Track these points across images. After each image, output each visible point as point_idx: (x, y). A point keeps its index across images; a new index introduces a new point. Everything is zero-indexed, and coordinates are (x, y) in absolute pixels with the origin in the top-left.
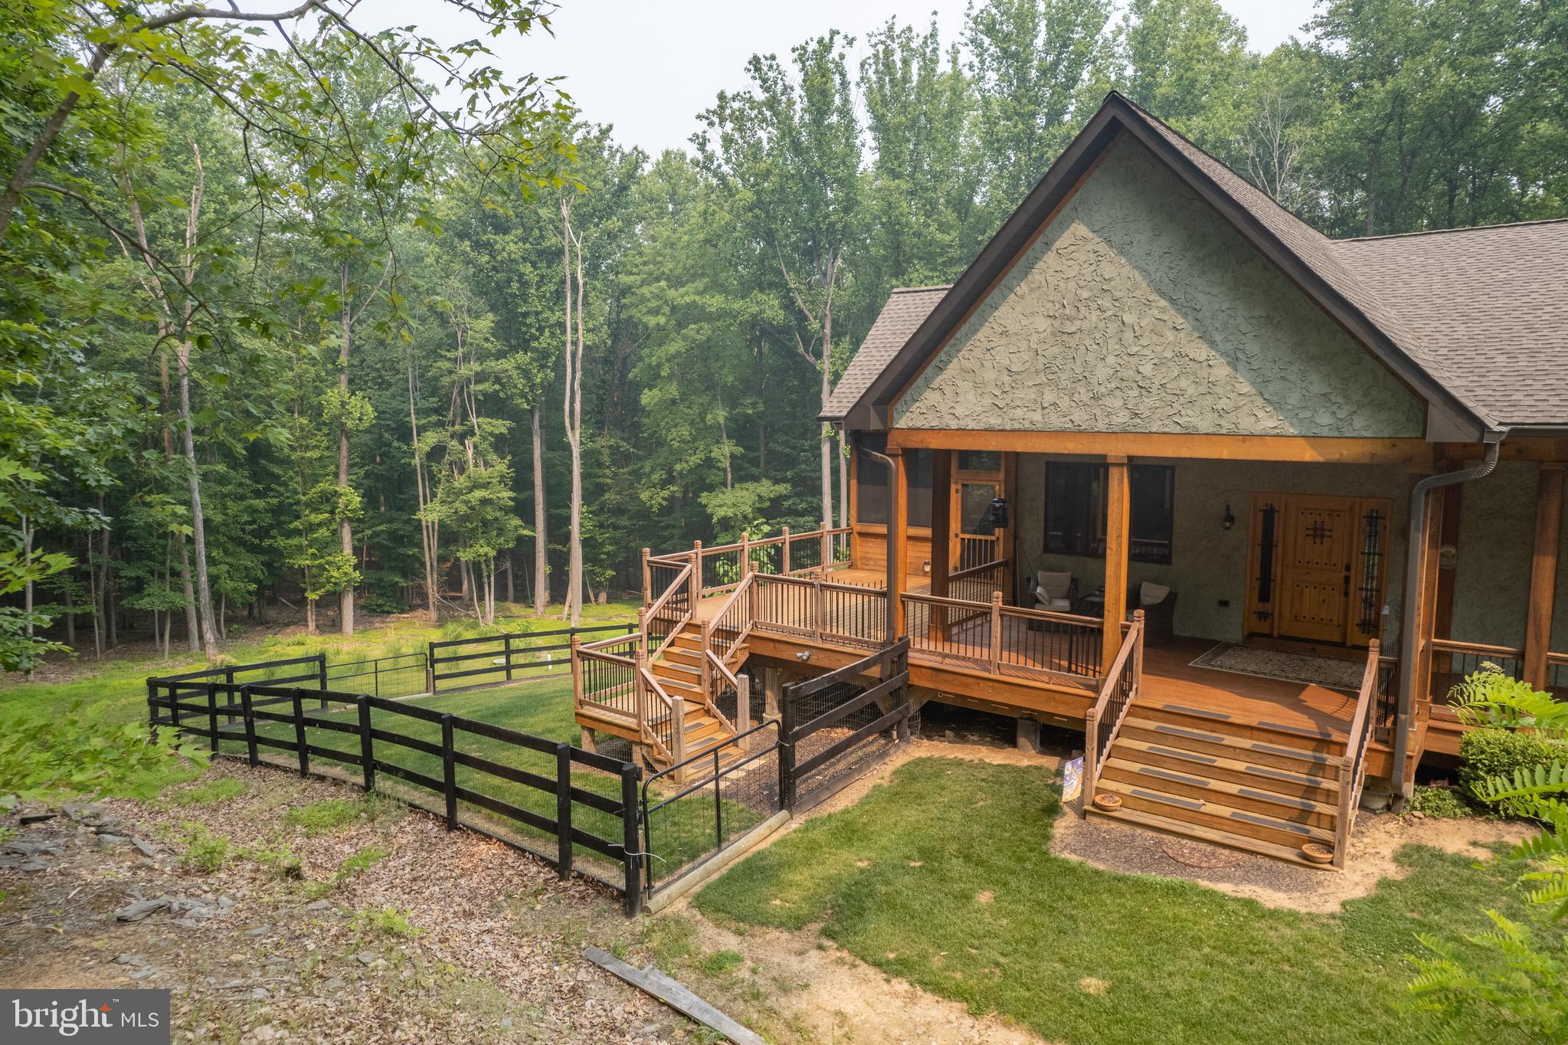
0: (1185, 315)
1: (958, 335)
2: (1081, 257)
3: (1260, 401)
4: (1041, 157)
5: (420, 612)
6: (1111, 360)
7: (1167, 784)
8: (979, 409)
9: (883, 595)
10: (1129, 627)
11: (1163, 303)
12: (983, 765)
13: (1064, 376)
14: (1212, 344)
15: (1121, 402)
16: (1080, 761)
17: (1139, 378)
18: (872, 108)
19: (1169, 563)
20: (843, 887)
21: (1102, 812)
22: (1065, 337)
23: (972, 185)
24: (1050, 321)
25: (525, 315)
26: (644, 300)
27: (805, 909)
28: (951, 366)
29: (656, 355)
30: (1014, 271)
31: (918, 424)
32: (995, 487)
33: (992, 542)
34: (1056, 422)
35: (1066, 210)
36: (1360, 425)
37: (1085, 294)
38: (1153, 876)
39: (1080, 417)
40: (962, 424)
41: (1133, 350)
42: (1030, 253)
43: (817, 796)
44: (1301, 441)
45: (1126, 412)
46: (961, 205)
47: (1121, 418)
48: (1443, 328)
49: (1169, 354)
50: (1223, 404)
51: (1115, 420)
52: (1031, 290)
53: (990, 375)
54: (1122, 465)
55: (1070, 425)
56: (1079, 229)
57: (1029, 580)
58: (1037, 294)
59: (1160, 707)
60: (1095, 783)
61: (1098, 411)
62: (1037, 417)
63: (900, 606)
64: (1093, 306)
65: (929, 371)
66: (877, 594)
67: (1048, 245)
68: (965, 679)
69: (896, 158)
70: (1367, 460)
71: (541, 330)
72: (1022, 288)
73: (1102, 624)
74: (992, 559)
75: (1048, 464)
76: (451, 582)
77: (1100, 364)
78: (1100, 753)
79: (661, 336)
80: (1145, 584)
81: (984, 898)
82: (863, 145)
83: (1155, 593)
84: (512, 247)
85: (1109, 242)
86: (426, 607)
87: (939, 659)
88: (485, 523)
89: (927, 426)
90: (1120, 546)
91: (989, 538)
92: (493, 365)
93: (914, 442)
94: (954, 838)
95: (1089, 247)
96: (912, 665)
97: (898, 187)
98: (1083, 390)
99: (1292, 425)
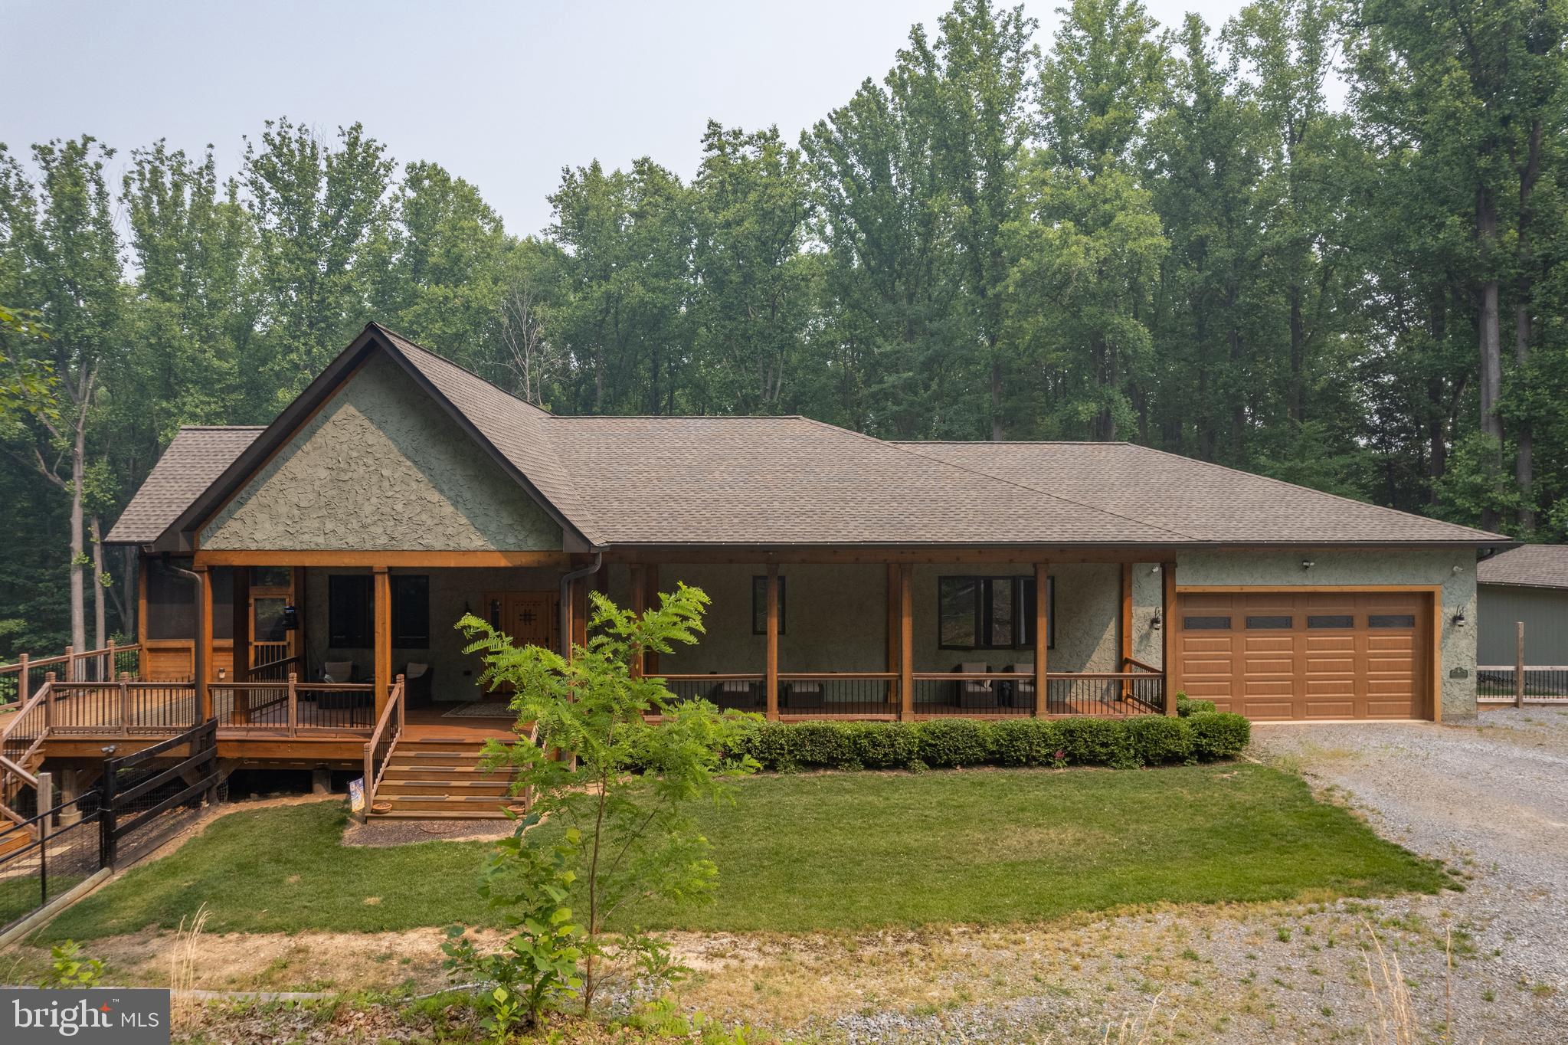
0: (423, 472)
1: (256, 479)
2: (351, 428)
3: (472, 529)
4: (323, 300)
6: (374, 500)
7: (424, 789)
8: (275, 535)
9: (191, 687)
10: (393, 688)
11: (409, 463)
12: (285, 808)
13: (340, 511)
14: (441, 491)
15: (382, 530)
16: (361, 781)
17: (394, 513)
18: (137, 225)
19: (427, 647)
20: (174, 899)
21: (378, 815)
22: (340, 484)
23: (250, 314)
24: (328, 472)
27: (142, 917)
28: (250, 502)
30: (301, 434)
31: (223, 547)
32: (286, 600)
33: (284, 646)
34: (335, 544)
35: (340, 395)
36: (531, 544)
37: (355, 454)
38: (413, 843)
39: (353, 540)
40: (261, 546)
41: (390, 494)
42: (313, 422)
43: (136, 855)
44: (498, 553)
45: (386, 537)
46: (241, 331)
47: (383, 541)
48: (591, 483)
49: (413, 497)
50: (450, 531)
51: (379, 542)
52: (314, 449)
53: (283, 509)
54: (384, 573)
55: (345, 546)
56: (349, 409)
57: (317, 671)
58: (319, 451)
59: (417, 740)
60: (372, 797)
61: (366, 537)
62: (321, 540)
63: (207, 694)
64: (361, 463)
65: (231, 505)
66: (185, 687)
67: (327, 418)
68: (267, 745)
69: (167, 280)
70: (536, 565)
72: (307, 447)
73: (374, 687)
74: (284, 657)
75: (331, 577)
77: (367, 503)
78: (375, 777)
80: (410, 665)
81: (293, 879)
82: (126, 261)
83: (417, 670)
85: (371, 420)
87: (245, 733)
89: (230, 548)
90: (385, 629)
91: (281, 643)
93: (219, 561)
94: (265, 853)
95: (357, 422)
96: (220, 741)
97: (169, 311)
98: (354, 521)
99: (492, 544)
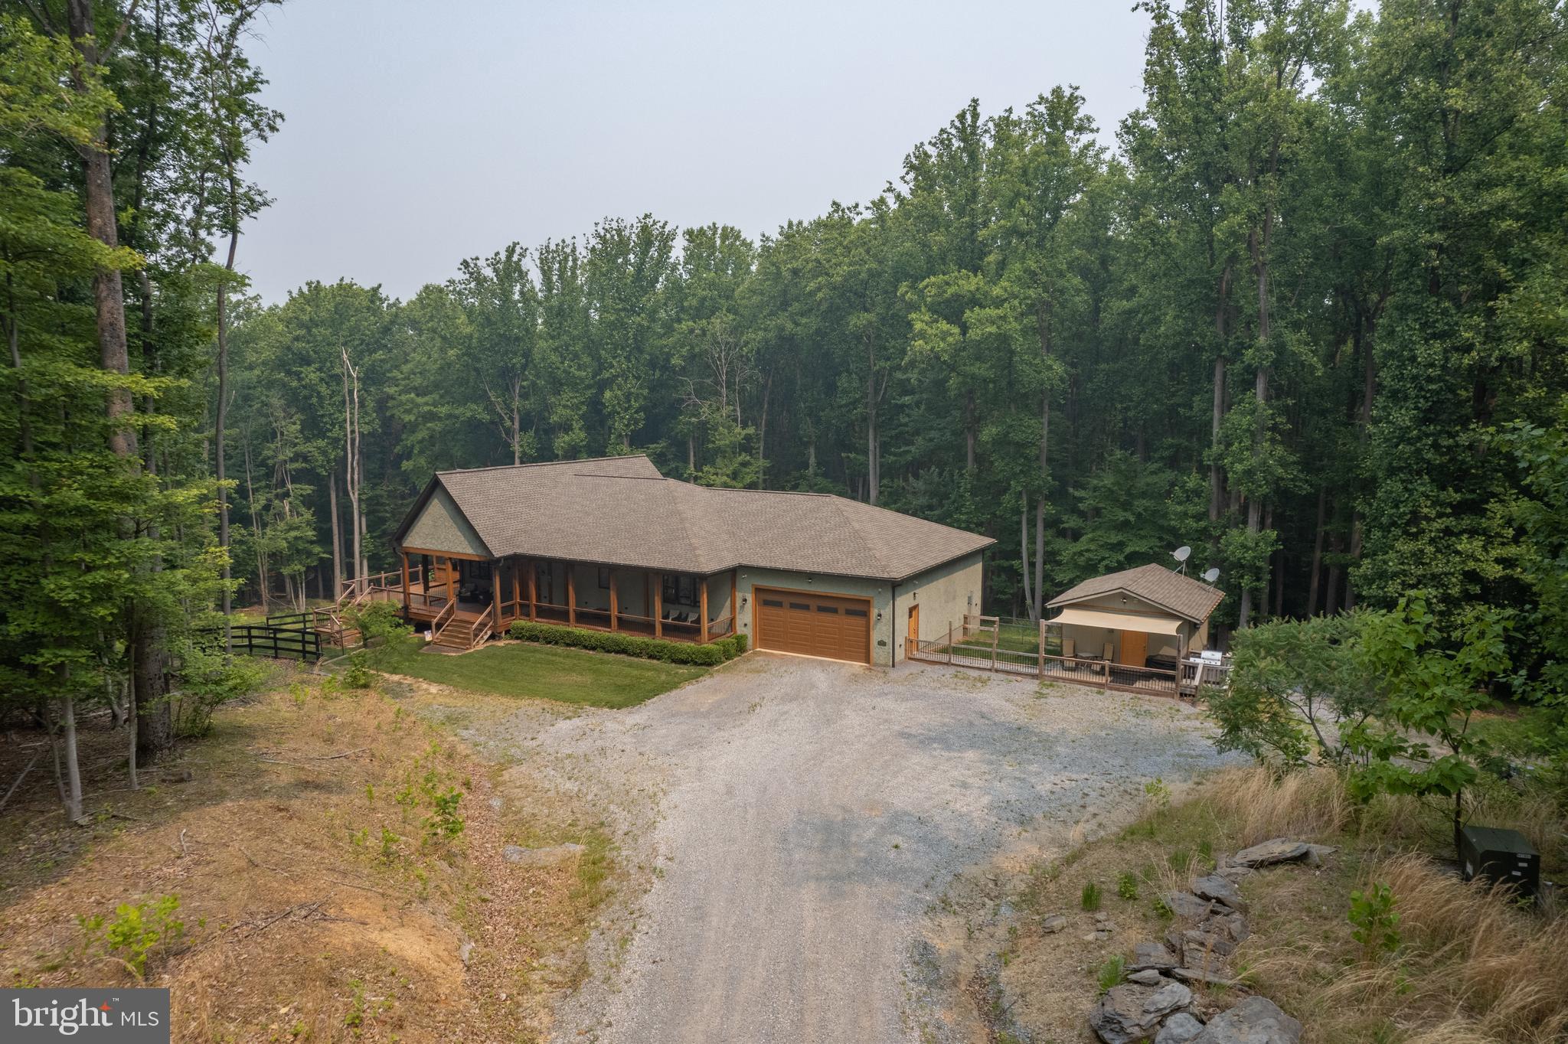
3: (469, 546)
5: (256, 607)
6: (444, 534)
7: (451, 636)
10: (452, 600)
13: (436, 536)
15: (446, 544)
17: (449, 539)
22: (435, 527)
24: (432, 522)
25: (323, 416)
26: (401, 404)
29: (410, 440)
41: (448, 532)
50: (464, 546)
53: (422, 534)
56: (436, 500)
60: (436, 637)
67: (431, 504)
71: (333, 425)
76: (278, 584)
79: (413, 428)
84: (312, 376)
86: (260, 603)
88: (298, 551)
92: (301, 448)
96: (409, 612)
98: (439, 540)
